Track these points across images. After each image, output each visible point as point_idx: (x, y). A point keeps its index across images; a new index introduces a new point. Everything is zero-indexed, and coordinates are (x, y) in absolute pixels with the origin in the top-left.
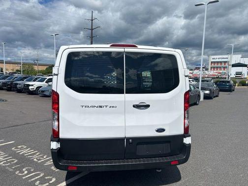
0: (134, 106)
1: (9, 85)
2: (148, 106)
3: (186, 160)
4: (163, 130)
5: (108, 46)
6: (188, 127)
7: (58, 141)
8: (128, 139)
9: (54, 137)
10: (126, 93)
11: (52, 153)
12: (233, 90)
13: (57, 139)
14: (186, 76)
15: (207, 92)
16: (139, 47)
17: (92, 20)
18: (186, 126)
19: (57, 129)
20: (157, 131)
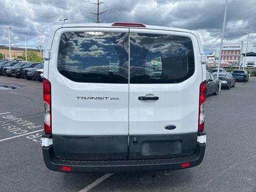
0: (140, 98)
1: (18, 72)
2: (157, 98)
4: (173, 127)
5: (110, 25)
6: (203, 124)
8: (132, 137)
9: (46, 133)
10: (130, 83)
11: (44, 151)
12: (247, 81)
14: (203, 63)
15: (224, 82)
16: (147, 26)
17: (98, 4)
18: (201, 123)
19: (49, 124)
20: (167, 128)
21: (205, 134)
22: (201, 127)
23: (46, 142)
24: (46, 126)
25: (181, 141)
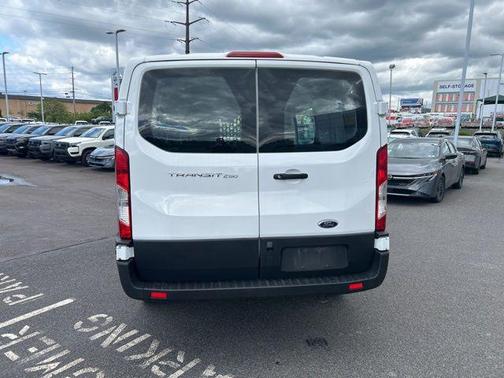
0: (276, 177)
1: (21, 144)
2: (304, 176)
3: (378, 282)
4: (333, 224)
5: (223, 55)
6: (384, 218)
7: (129, 246)
8: (265, 241)
9: (122, 238)
10: (260, 152)
11: (120, 267)
13: (128, 242)
14: (382, 116)
17: (187, 4)
18: (379, 216)
19: (127, 223)
20: (322, 225)
21: (387, 235)
22: (381, 225)
23: (124, 253)
24: (122, 226)
25: (347, 246)
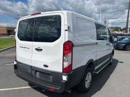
2: (41, 50)
4: (47, 66)
5: (30, 16)
